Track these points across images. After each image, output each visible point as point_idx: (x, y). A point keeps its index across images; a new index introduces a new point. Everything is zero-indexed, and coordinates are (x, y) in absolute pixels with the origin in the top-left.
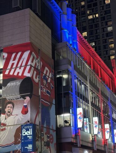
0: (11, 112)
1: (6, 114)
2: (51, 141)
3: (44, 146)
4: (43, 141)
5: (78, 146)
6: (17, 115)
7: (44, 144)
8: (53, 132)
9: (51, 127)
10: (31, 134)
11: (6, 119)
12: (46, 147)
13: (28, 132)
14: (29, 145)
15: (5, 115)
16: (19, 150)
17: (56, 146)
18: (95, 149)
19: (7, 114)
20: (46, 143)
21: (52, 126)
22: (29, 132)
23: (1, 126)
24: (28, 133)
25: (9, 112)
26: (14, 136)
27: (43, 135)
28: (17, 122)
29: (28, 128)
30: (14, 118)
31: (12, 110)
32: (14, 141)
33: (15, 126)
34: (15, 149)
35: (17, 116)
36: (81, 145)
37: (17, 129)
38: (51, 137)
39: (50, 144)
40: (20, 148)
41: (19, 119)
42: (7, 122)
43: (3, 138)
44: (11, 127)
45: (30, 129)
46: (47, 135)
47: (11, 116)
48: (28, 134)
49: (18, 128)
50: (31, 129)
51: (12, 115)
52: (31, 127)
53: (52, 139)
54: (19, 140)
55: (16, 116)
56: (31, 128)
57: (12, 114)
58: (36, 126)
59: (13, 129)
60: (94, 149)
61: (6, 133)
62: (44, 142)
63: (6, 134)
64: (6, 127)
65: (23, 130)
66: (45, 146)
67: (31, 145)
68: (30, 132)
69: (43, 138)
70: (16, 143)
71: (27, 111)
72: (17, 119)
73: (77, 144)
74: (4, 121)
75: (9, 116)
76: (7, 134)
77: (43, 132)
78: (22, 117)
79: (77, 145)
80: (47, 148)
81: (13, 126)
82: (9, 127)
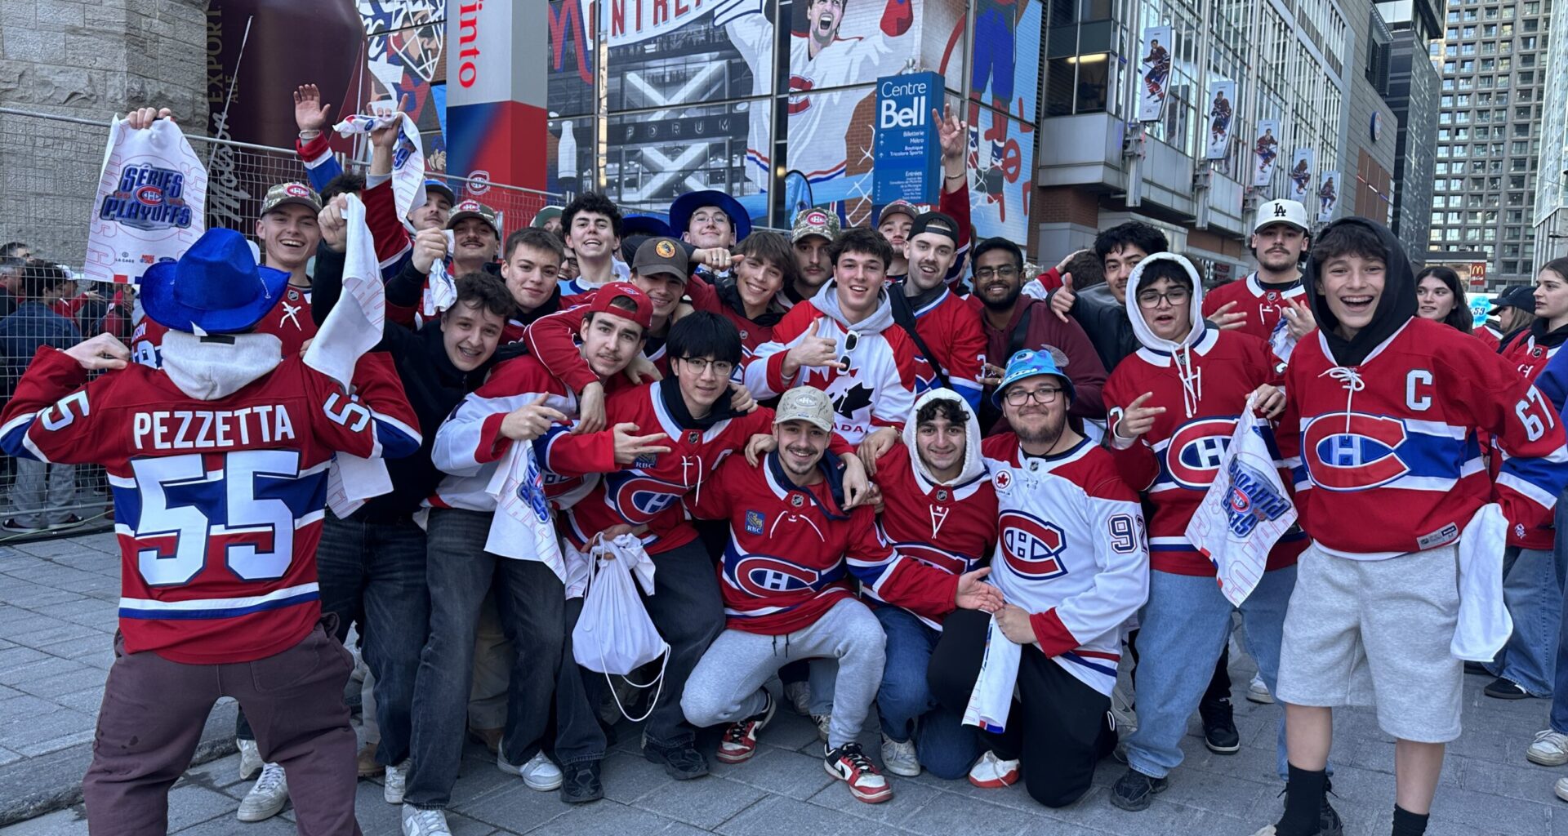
0: (834, 26)
1: (811, 34)
2: (1011, 170)
3: (977, 189)
4: (975, 166)
5: (1130, 203)
6: (861, 39)
7: (977, 181)
8: (1023, 130)
9: (1014, 109)
10: (922, 122)
11: (810, 58)
12: (987, 195)
13: (906, 113)
14: (907, 174)
15: (806, 39)
16: (865, 197)
17: (1029, 194)
18: (1199, 225)
19: (816, 33)
20: (986, 177)
21: (1021, 100)
22: (913, 115)
23: (792, 90)
24: (906, 117)
25: (825, 24)
26: (847, 137)
27: (977, 140)
28: (860, 75)
29: (908, 92)
30: (848, 52)
31: (837, 12)
32: (845, 158)
33: (850, 91)
34: (848, 195)
35: (860, 43)
36: (1143, 201)
37: (858, 106)
38: (1011, 154)
39: (1006, 182)
40: (870, 191)
41: (868, 59)
42: (815, 74)
43: (800, 143)
44: (831, 96)
45: (916, 99)
46: (994, 144)
47: (836, 42)
48: (909, 124)
49: (864, 101)
50: (923, 99)
51: (836, 38)
52: (922, 87)
53: (1016, 162)
54: (868, 154)
55: (855, 45)
56: (920, 96)
57: (840, 35)
58: (947, 96)
59: (840, 102)
60: (1194, 224)
61: (814, 120)
62: (979, 172)
63: (811, 124)
64: (812, 97)
65: (884, 103)
66: (980, 188)
67: (916, 174)
68: (916, 114)
69: (976, 154)
70: (852, 167)
71: (905, 17)
72: (862, 58)
73: (1125, 192)
74: (804, 67)
75: (824, 42)
76: (814, 128)
77: (976, 125)
78: (883, 49)
79: (1124, 200)
80: (990, 201)
81: (839, 93)
82: (824, 96)
